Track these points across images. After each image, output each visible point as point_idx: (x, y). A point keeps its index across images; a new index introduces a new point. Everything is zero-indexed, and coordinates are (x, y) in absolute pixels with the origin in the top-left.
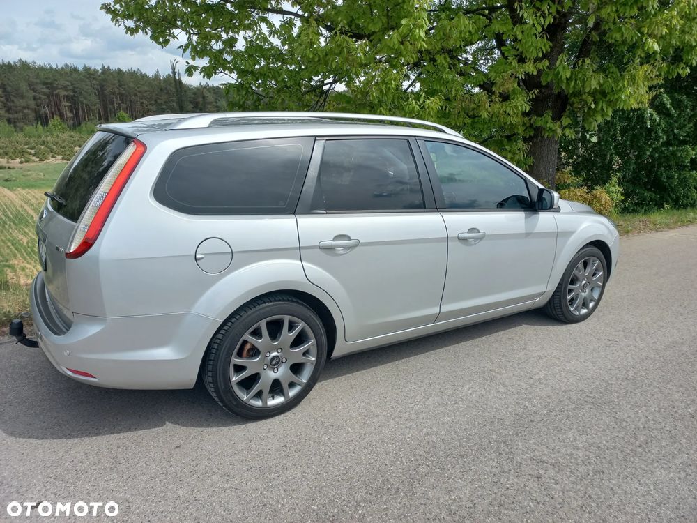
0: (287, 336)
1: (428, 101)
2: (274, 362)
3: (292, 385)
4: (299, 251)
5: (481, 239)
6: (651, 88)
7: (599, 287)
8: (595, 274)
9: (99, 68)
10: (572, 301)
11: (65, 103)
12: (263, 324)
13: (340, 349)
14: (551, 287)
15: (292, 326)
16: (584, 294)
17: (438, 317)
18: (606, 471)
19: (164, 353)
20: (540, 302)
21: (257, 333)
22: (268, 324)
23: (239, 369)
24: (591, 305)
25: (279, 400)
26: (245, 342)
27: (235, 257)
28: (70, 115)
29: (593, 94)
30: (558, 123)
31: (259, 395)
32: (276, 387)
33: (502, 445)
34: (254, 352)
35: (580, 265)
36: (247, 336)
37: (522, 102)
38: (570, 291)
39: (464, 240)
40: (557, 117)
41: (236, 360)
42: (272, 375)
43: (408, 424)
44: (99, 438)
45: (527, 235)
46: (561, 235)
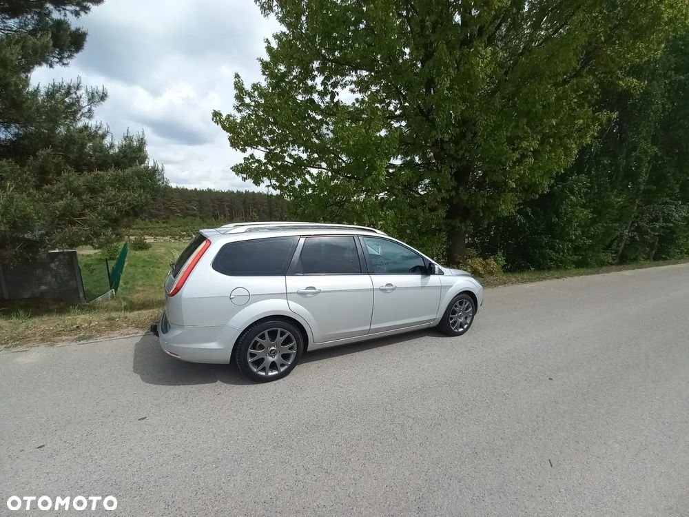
0: (280, 339)
1: (388, 212)
2: (272, 352)
3: (282, 365)
4: (286, 295)
5: (393, 289)
6: (516, 205)
7: (470, 316)
8: (467, 309)
9: (244, 192)
10: (453, 324)
11: (227, 209)
12: (266, 332)
13: (311, 347)
14: (440, 316)
15: (282, 334)
16: (460, 320)
17: (369, 331)
18: (442, 424)
19: (213, 345)
20: (433, 324)
21: (263, 337)
22: (269, 332)
23: (253, 355)
24: (465, 327)
25: (275, 373)
26: (256, 342)
27: (251, 298)
28: (229, 214)
29: (482, 208)
30: (463, 224)
31: (264, 369)
32: (273, 366)
33: (389, 405)
34: (262, 347)
35: (457, 303)
36: (257, 338)
37: (442, 213)
38: (452, 319)
39: (384, 290)
40: (463, 220)
41: (251, 351)
42: (271, 359)
43: (341, 390)
44: (183, 386)
45: (422, 287)
46: (443, 288)
